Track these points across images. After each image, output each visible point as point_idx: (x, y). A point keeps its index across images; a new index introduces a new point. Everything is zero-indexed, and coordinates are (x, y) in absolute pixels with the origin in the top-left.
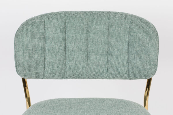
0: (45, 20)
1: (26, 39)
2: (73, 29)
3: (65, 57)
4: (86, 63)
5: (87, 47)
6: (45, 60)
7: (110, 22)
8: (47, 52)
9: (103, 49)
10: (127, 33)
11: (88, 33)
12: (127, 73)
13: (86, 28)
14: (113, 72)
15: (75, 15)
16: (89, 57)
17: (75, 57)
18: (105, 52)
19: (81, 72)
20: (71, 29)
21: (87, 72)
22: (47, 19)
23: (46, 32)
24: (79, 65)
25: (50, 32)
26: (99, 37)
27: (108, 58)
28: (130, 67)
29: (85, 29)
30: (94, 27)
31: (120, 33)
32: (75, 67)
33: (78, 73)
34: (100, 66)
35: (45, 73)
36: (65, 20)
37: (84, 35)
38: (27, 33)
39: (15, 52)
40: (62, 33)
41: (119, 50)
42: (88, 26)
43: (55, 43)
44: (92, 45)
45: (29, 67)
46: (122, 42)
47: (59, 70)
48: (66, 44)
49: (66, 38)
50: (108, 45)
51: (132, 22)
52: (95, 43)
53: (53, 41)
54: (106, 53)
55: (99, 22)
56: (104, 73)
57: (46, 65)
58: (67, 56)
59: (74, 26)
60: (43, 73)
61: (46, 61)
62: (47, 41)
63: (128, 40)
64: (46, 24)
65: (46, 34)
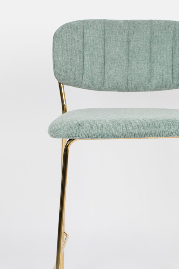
0: (84, 25)
1: (65, 39)
2: (113, 36)
3: (104, 65)
4: (127, 72)
5: (127, 56)
6: (83, 66)
7: (153, 29)
8: (86, 58)
9: (145, 57)
10: (171, 38)
11: (128, 42)
12: (171, 80)
13: (126, 35)
14: (155, 82)
15: (115, 23)
16: (130, 67)
17: (116, 65)
18: (147, 60)
19: (122, 83)
20: (111, 36)
21: (127, 83)
22: (86, 24)
23: (85, 37)
24: (119, 74)
25: (90, 38)
26: (141, 45)
27: (150, 67)
28: (175, 73)
29: (125, 37)
30: (135, 34)
31: (163, 39)
32: (115, 76)
33: (117, 83)
34: (142, 75)
35: (84, 80)
36: (105, 27)
37: (125, 43)
38: (67, 34)
39: (54, 52)
40: (101, 40)
41: (163, 56)
42: (129, 34)
43: (94, 49)
44: (133, 53)
45: (68, 69)
46: (166, 48)
47: (97, 79)
48: (106, 52)
49: (105, 46)
50: (150, 53)
51: (176, 27)
52: (137, 51)
53: (92, 47)
54: (149, 61)
55: (140, 29)
56: (147, 83)
57: (85, 71)
58: (106, 64)
59: (114, 33)
60: (81, 80)
61: (85, 67)
62: (86, 47)
63: (172, 45)
64: (85, 29)
65: (85, 38)
